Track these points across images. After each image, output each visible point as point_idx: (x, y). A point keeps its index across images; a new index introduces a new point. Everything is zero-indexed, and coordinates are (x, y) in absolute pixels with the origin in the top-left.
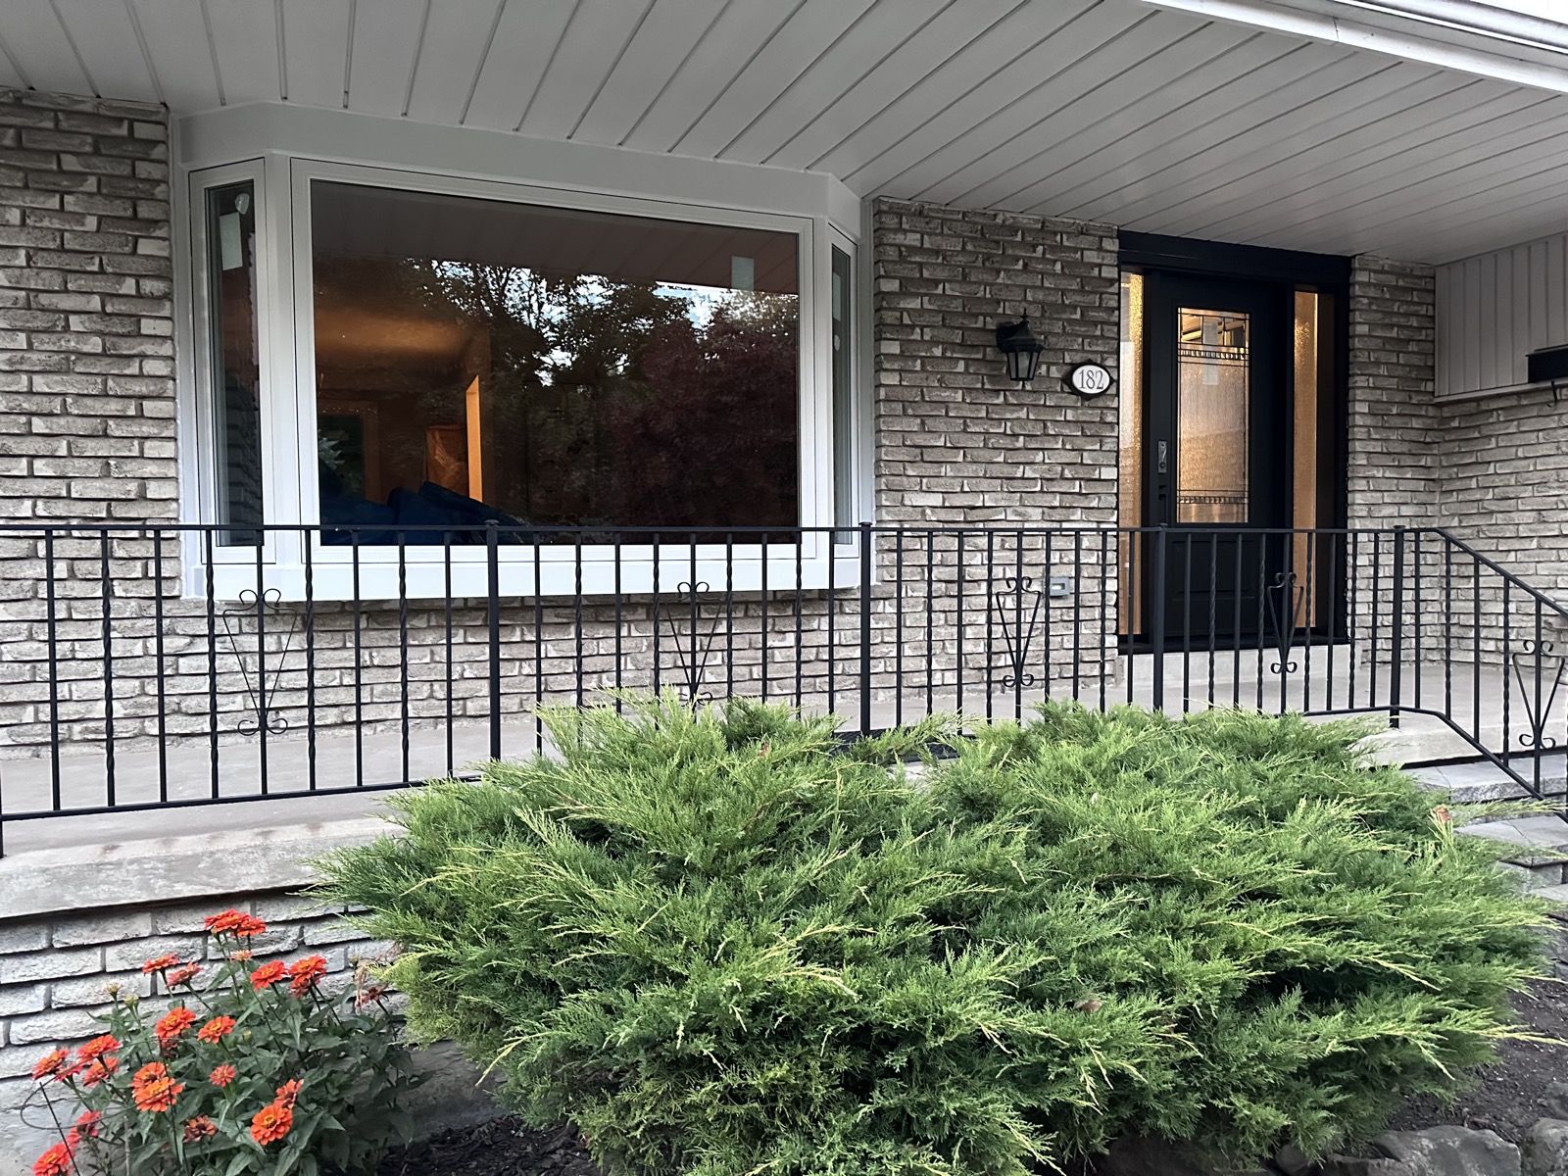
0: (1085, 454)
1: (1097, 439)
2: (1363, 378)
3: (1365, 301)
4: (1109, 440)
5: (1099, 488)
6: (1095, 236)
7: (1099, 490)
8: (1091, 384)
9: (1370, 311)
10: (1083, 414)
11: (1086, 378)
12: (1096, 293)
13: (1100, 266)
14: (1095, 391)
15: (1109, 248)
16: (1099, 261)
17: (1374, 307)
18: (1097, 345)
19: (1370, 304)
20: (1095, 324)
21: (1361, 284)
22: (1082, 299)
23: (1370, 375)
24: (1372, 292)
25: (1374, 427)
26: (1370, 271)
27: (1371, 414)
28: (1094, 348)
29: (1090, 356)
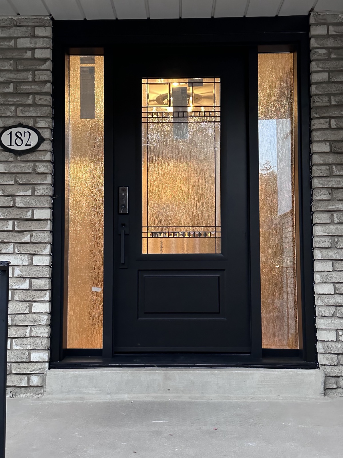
0: (17, 199)
1: (30, 187)
2: (322, 121)
3: (323, 51)
4: (41, 187)
5: (33, 226)
6: (28, 26)
7: (33, 228)
8: (19, 142)
9: (329, 59)
10: (14, 167)
11: (14, 137)
12: (29, 70)
13: (33, 49)
14: (23, 148)
15: (41, 34)
16: (32, 46)
17: (333, 56)
18: (29, 111)
19: (329, 54)
20: (28, 94)
21: (317, 37)
22: (15, 76)
23: (331, 118)
24: (330, 43)
25: (336, 165)
26: (328, 25)
27: (331, 152)
28: (27, 114)
29: (22, 121)
